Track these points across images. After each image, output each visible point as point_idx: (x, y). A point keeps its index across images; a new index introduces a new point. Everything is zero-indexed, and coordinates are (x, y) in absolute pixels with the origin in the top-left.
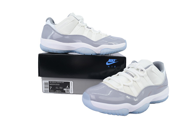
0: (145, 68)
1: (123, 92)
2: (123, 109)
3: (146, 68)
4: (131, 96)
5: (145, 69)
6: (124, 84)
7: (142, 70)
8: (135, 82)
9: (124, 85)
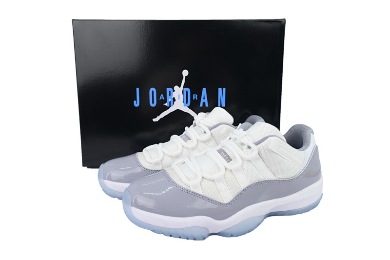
0: (254, 144)
1: (198, 192)
2: (193, 227)
3: (257, 144)
4: (214, 201)
5: (254, 146)
6: (204, 176)
7: (249, 147)
8: (231, 171)
9: (203, 178)
